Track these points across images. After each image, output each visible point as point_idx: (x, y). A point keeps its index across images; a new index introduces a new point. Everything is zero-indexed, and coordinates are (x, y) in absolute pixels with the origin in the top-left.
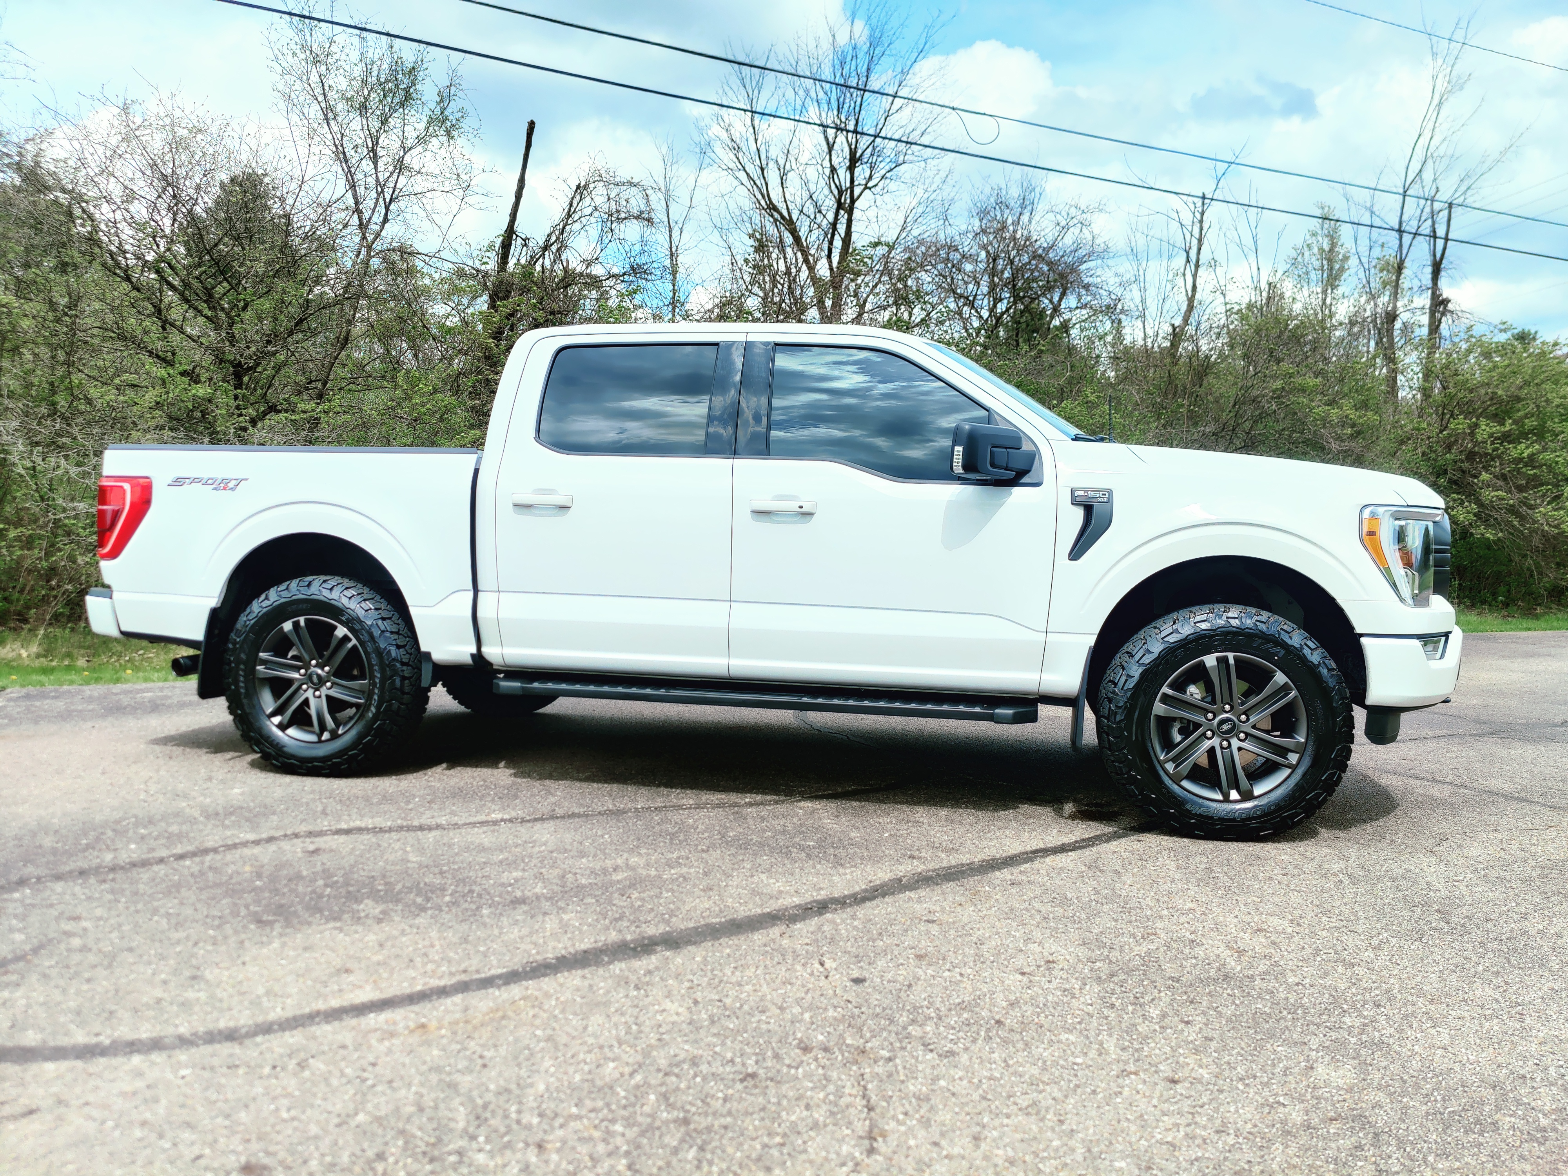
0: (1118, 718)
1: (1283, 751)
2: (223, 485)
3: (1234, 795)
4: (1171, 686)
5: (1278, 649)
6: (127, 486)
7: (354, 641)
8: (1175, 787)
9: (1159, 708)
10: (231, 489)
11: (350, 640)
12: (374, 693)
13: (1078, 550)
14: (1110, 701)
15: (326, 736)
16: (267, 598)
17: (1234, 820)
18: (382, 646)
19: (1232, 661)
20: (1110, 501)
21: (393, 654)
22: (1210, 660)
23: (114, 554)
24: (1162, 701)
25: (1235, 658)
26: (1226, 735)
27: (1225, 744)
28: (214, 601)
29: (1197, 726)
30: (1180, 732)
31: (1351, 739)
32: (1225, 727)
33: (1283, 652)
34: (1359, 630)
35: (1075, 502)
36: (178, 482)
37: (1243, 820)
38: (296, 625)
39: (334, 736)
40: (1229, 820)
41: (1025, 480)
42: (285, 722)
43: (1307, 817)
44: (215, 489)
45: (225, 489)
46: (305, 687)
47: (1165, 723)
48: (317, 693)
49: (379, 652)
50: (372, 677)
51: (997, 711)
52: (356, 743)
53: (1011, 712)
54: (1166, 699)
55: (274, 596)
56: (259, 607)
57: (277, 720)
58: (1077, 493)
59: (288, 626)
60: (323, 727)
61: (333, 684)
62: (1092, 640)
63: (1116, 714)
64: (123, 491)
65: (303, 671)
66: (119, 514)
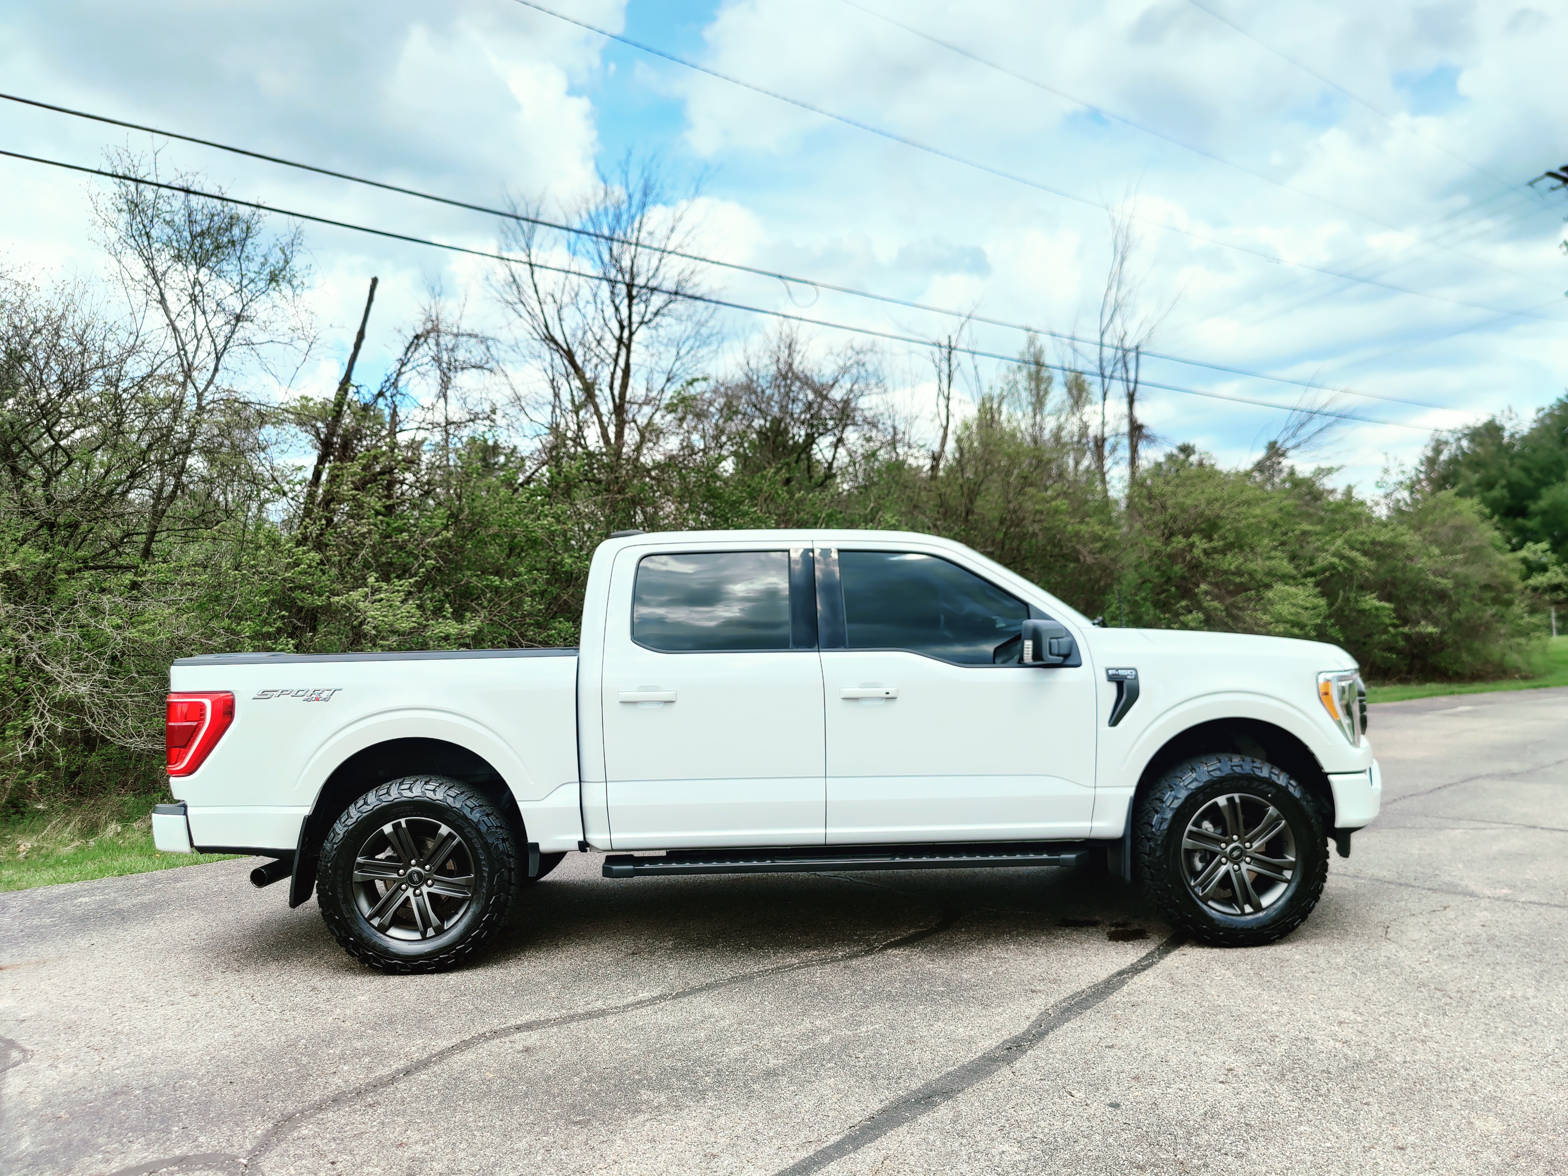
0: (1158, 854)
1: (1280, 869)
2: (316, 696)
3: (1248, 909)
4: (1194, 825)
5: (1271, 788)
6: (208, 703)
7: (458, 838)
8: (1205, 907)
9: (1187, 842)
10: (325, 700)
11: (454, 838)
12: (482, 887)
13: (1115, 719)
14: (1149, 840)
15: (430, 932)
16: (366, 803)
17: (1252, 929)
18: (490, 841)
19: (1237, 800)
20: (1136, 678)
21: (501, 847)
22: (1222, 801)
23: (190, 770)
24: (1189, 837)
25: (1240, 797)
26: (1236, 861)
27: (1236, 867)
28: (307, 811)
29: (1214, 854)
30: (1201, 860)
31: (1326, 855)
32: (1236, 854)
33: (1274, 791)
34: (1327, 769)
35: (1111, 678)
36: (265, 695)
37: (1259, 928)
38: (397, 827)
39: (440, 931)
40: (1248, 929)
41: (1069, 662)
42: (387, 923)
43: (1303, 921)
44: (307, 700)
45: (317, 699)
46: (404, 886)
47: (1190, 853)
48: (418, 892)
49: (486, 846)
50: (479, 871)
51: (1063, 856)
52: (463, 937)
53: (1073, 856)
54: (1191, 835)
55: (373, 800)
56: (355, 813)
57: (376, 922)
58: (1111, 672)
59: (388, 829)
60: (426, 923)
61: (434, 881)
62: (1131, 791)
63: (1155, 851)
64: (202, 707)
65: (401, 871)
66: (195, 730)
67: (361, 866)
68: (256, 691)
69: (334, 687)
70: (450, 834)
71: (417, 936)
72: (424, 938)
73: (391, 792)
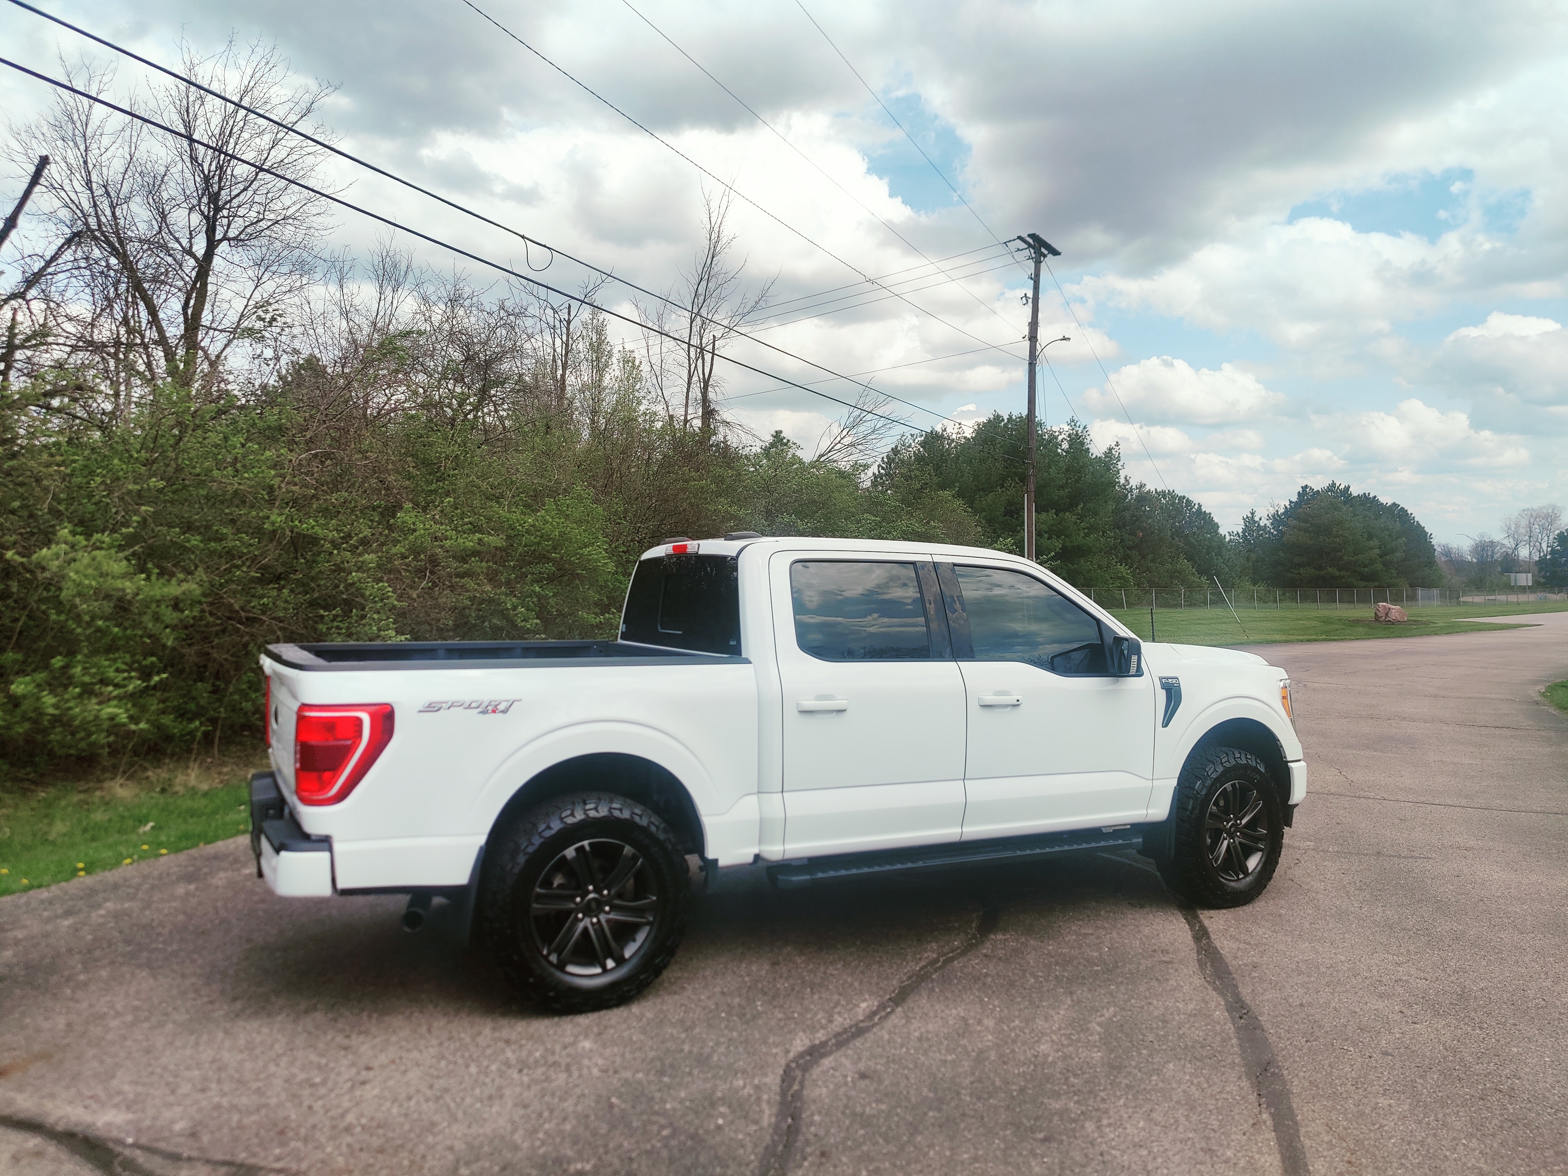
1: (1258, 840)
2: (492, 709)
3: (1241, 874)
5: (1257, 775)
6: (365, 717)
7: (642, 860)
9: (1208, 823)
10: (502, 711)
11: (638, 859)
13: (1166, 724)
15: (610, 963)
16: (548, 827)
19: (1237, 786)
20: (1179, 685)
22: (1229, 786)
23: (340, 795)
24: (1209, 818)
25: (1239, 783)
28: (481, 841)
29: (1221, 831)
32: (1232, 830)
34: (1288, 758)
36: (432, 708)
38: (579, 850)
39: (620, 961)
42: (565, 959)
44: (482, 712)
45: (494, 711)
46: (581, 916)
48: (594, 920)
50: (663, 893)
55: (555, 823)
57: (554, 958)
58: (1163, 681)
59: (570, 853)
60: (606, 954)
61: (612, 906)
62: (1175, 782)
64: (359, 722)
65: (578, 899)
66: (350, 750)
67: (539, 897)
68: (421, 704)
69: (512, 697)
70: (634, 855)
71: (598, 970)
72: (605, 970)
73: (576, 814)
